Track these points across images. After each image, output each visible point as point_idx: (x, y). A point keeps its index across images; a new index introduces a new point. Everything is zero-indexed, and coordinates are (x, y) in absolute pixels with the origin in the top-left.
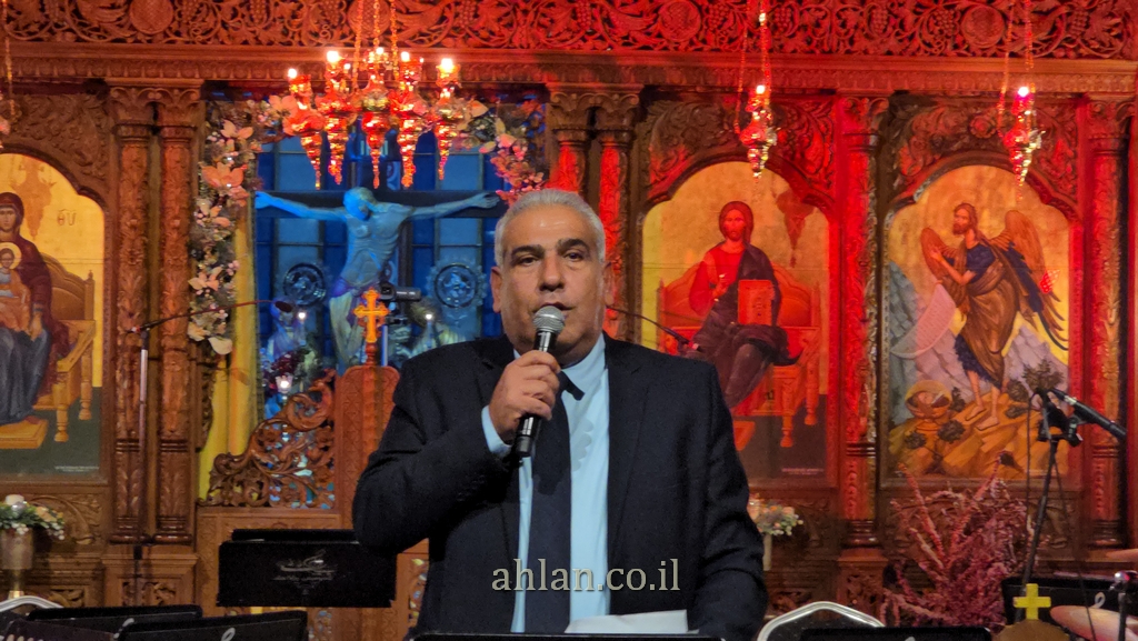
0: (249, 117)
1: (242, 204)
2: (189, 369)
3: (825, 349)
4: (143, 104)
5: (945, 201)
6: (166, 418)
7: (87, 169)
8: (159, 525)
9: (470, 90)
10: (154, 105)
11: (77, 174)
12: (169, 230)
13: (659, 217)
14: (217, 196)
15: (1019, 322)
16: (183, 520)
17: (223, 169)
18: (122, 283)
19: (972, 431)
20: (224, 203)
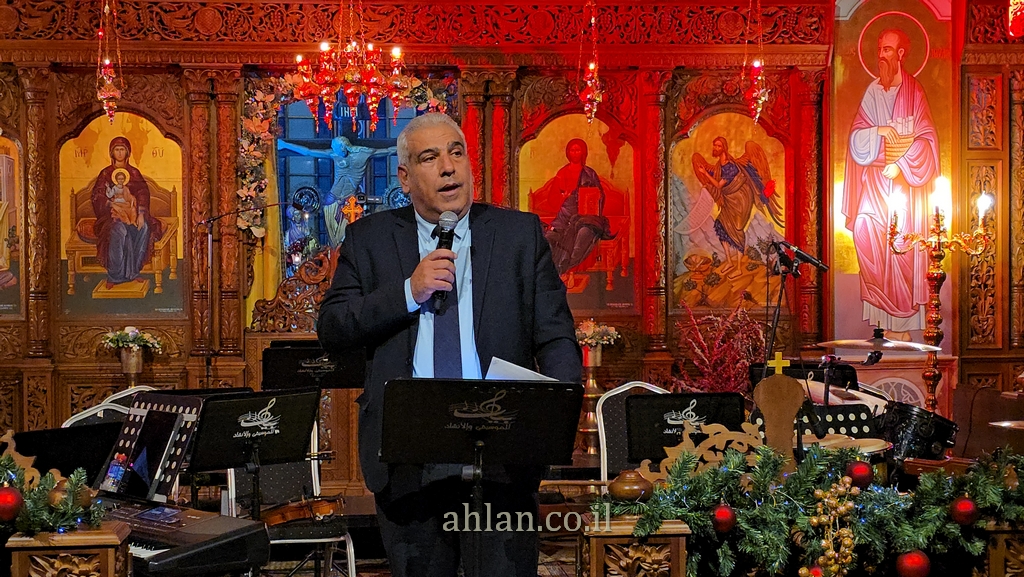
0: (272, 88)
1: (269, 143)
2: (238, 247)
3: (632, 229)
4: (204, 80)
5: (708, 135)
6: (224, 278)
7: (170, 122)
8: (221, 345)
9: (410, 70)
10: (212, 80)
11: (165, 125)
12: (223, 159)
13: (529, 150)
14: (253, 138)
15: (754, 210)
16: (238, 341)
17: (257, 121)
18: (194, 193)
19: (725, 279)
20: (257, 143)
